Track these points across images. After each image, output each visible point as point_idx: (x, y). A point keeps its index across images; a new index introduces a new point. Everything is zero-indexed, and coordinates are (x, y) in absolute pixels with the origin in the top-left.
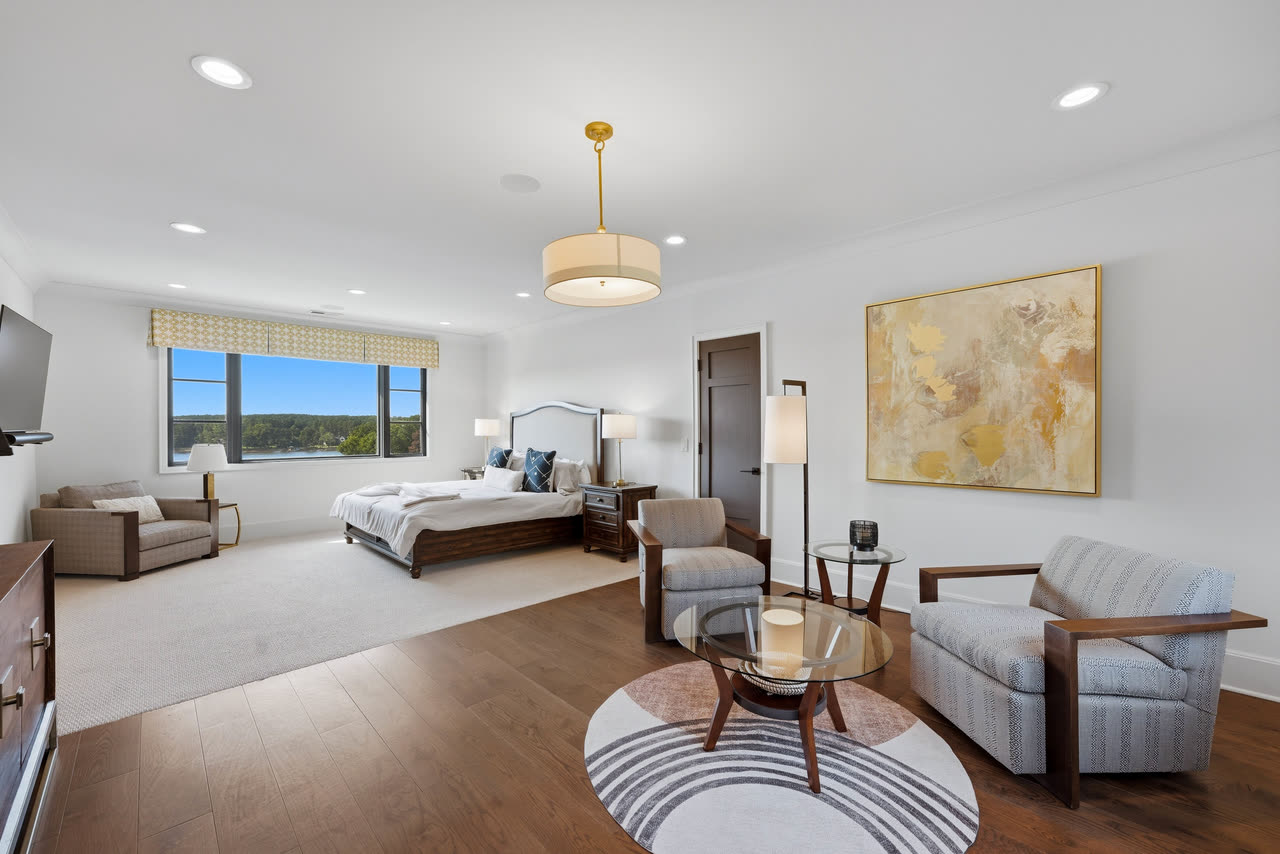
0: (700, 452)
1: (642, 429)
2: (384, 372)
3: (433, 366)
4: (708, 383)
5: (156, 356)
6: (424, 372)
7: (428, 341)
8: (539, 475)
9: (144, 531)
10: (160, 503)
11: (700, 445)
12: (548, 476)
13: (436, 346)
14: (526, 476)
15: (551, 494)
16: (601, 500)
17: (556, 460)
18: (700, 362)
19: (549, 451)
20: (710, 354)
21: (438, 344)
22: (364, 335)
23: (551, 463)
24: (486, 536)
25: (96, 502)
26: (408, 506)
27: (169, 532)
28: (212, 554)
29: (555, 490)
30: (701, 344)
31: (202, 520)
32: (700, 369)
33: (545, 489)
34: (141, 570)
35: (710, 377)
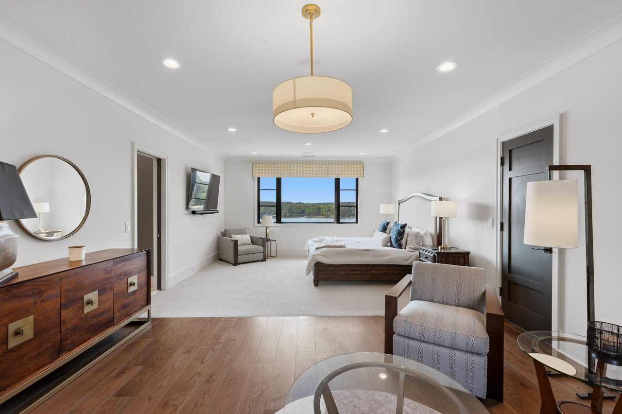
0: (502, 229)
1: (463, 210)
2: (337, 181)
3: (360, 176)
4: (508, 175)
5: (254, 181)
6: (357, 179)
7: (359, 164)
8: (396, 238)
9: (240, 248)
10: (251, 237)
11: (502, 224)
12: (402, 239)
13: (362, 166)
14: (390, 238)
15: (403, 250)
16: (427, 257)
17: (407, 230)
18: (502, 159)
19: (403, 224)
20: (510, 151)
21: (363, 164)
22: (327, 164)
23: (404, 231)
24: (355, 270)
25: (232, 236)
26: (317, 249)
27: (248, 249)
28: (264, 260)
29: (405, 249)
30: (504, 143)
31: (260, 245)
32: (502, 164)
33: (400, 246)
34: (239, 262)
35: (510, 170)
